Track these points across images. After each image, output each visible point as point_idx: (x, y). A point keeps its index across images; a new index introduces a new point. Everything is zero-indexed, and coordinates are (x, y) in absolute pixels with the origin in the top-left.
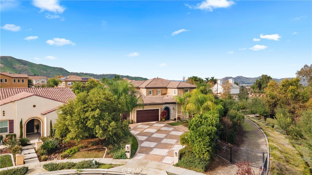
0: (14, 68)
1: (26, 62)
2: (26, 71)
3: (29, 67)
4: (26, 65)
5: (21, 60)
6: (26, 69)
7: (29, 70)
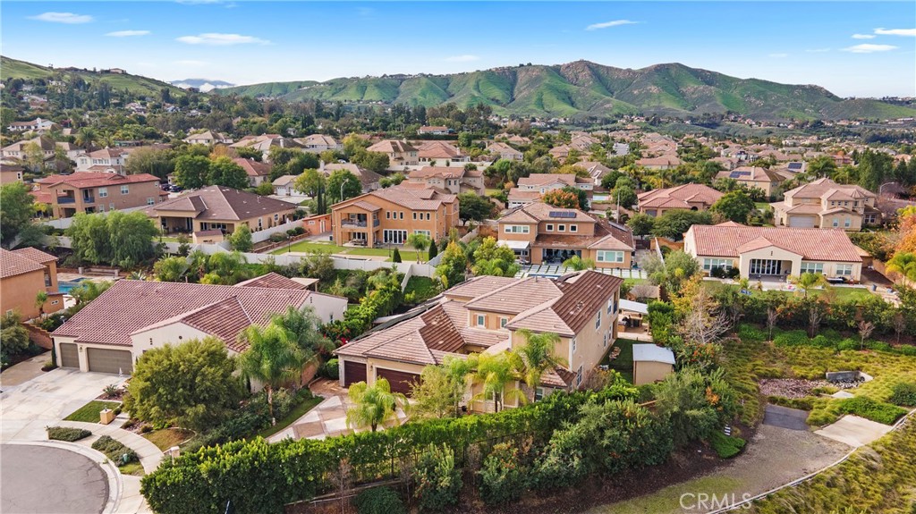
0: (683, 95)
1: (714, 75)
2: (709, 102)
3: (718, 89)
4: (711, 85)
5: (703, 71)
6: (710, 97)
7: (718, 98)
